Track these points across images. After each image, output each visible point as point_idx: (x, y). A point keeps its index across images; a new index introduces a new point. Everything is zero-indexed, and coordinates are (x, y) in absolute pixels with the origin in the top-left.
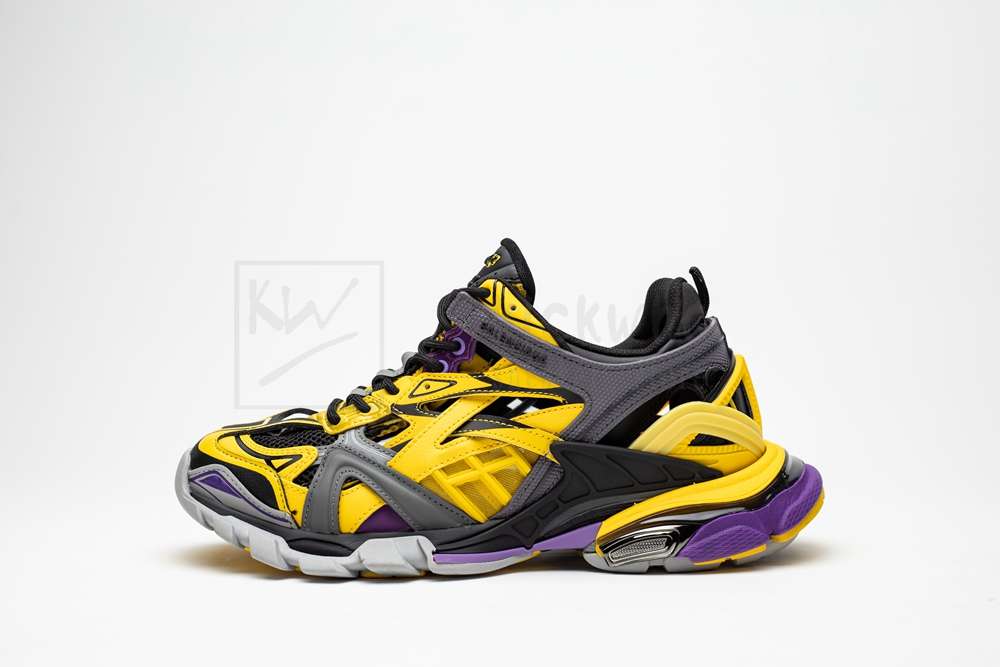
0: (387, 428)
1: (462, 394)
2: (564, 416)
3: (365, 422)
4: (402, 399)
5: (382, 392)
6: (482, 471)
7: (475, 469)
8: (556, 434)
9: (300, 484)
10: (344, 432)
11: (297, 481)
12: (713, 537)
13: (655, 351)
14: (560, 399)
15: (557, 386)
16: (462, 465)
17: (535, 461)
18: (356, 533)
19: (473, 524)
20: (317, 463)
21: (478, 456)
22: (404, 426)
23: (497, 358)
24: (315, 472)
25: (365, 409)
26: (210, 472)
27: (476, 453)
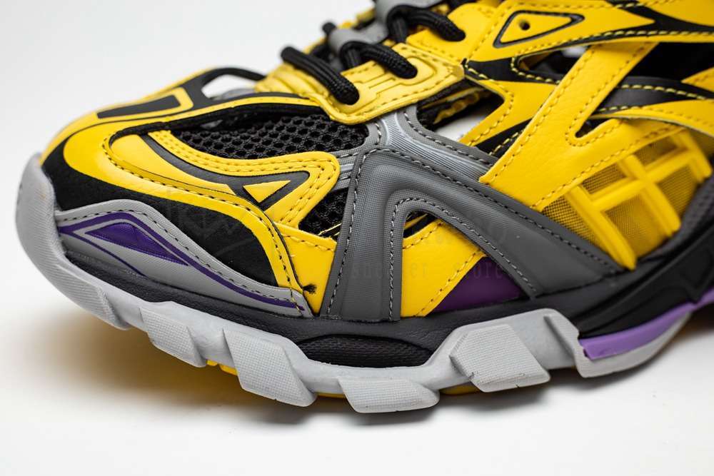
0: (448, 106)
1: (598, 39)
3: (414, 98)
4: (477, 49)
6: (645, 181)
7: (634, 178)
9: (316, 232)
10: (376, 120)
16: (614, 174)
18: (429, 315)
19: (618, 274)
20: (343, 185)
21: (637, 154)
22: (491, 102)
24: (342, 205)
25: (405, 71)
26: (110, 216)
27: (635, 148)
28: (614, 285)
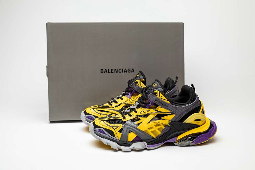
0: (135, 119)
1: (151, 113)
2: (171, 117)
3: (131, 119)
4: (138, 114)
5: (133, 112)
6: (156, 129)
7: (154, 128)
8: (170, 121)
9: (120, 132)
10: (127, 121)
11: (119, 131)
12: (199, 139)
13: (188, 103)
14: (170, 114)
15: (170, 111)
16: (152, 128)
17: (165, 126)
18: (131, 141)
19: (153, 138)
20: (123, 128)
22: (140, 119)
23: (158, 106)
24: (122, 130)
25: (131, 116)
26: (99, 129)
27: (155, 125)
28: (153, 140)
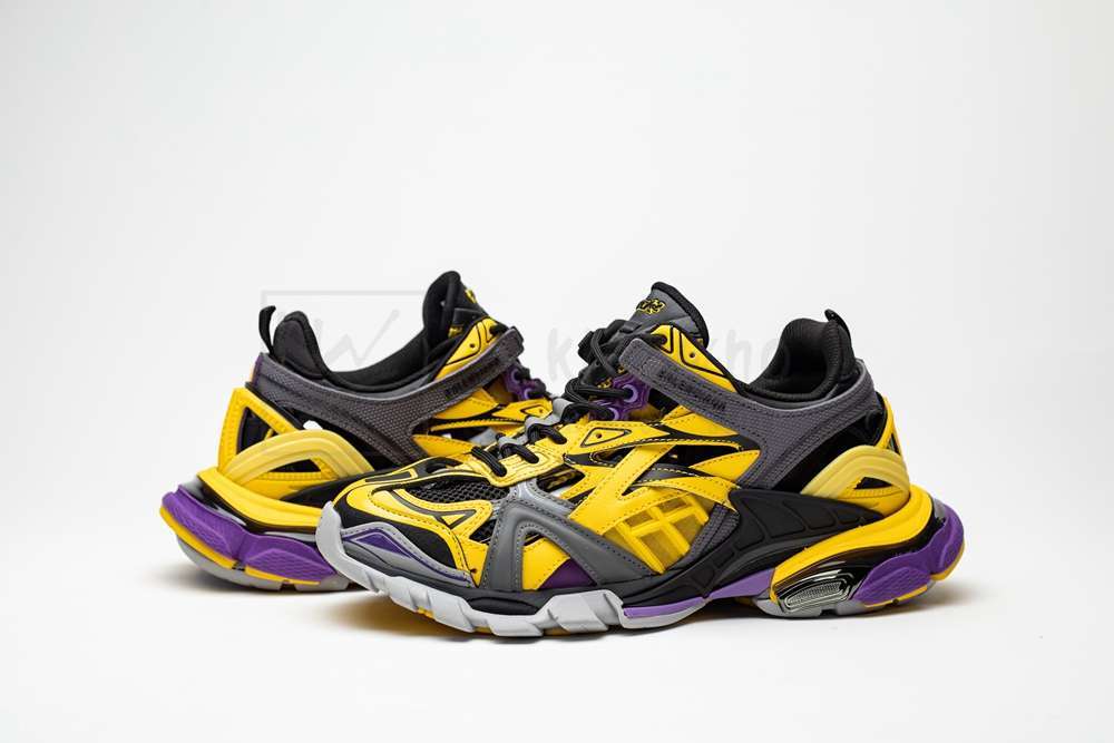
0: (556, 479)
1: (638, 443)
2: (739, 464)
3: (536, 474)
4: (572, 447)
5: (546, 442)
6: (664, 522)
7: (657, 520)
8: (733, 482)
9: (478, 541)
10: (515, 485)
11: (476, 536)
12: (886, 578)
13: (822, 396)
14: (737, 446)
15: (734, 433)
16: (644, 517)
17: (713, 509)
18: (540, 589)
19: (652, 575)
20: (494, 517)
21: (660, 506)
22: (580, 476)
23: (671, 406)
24: (492, 528)
25: (533, 459)
26: (371, 531)
27: (657, 503)
28: (648, 582)
